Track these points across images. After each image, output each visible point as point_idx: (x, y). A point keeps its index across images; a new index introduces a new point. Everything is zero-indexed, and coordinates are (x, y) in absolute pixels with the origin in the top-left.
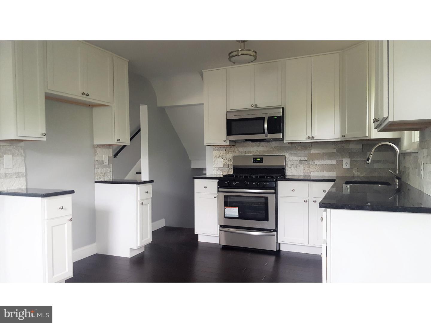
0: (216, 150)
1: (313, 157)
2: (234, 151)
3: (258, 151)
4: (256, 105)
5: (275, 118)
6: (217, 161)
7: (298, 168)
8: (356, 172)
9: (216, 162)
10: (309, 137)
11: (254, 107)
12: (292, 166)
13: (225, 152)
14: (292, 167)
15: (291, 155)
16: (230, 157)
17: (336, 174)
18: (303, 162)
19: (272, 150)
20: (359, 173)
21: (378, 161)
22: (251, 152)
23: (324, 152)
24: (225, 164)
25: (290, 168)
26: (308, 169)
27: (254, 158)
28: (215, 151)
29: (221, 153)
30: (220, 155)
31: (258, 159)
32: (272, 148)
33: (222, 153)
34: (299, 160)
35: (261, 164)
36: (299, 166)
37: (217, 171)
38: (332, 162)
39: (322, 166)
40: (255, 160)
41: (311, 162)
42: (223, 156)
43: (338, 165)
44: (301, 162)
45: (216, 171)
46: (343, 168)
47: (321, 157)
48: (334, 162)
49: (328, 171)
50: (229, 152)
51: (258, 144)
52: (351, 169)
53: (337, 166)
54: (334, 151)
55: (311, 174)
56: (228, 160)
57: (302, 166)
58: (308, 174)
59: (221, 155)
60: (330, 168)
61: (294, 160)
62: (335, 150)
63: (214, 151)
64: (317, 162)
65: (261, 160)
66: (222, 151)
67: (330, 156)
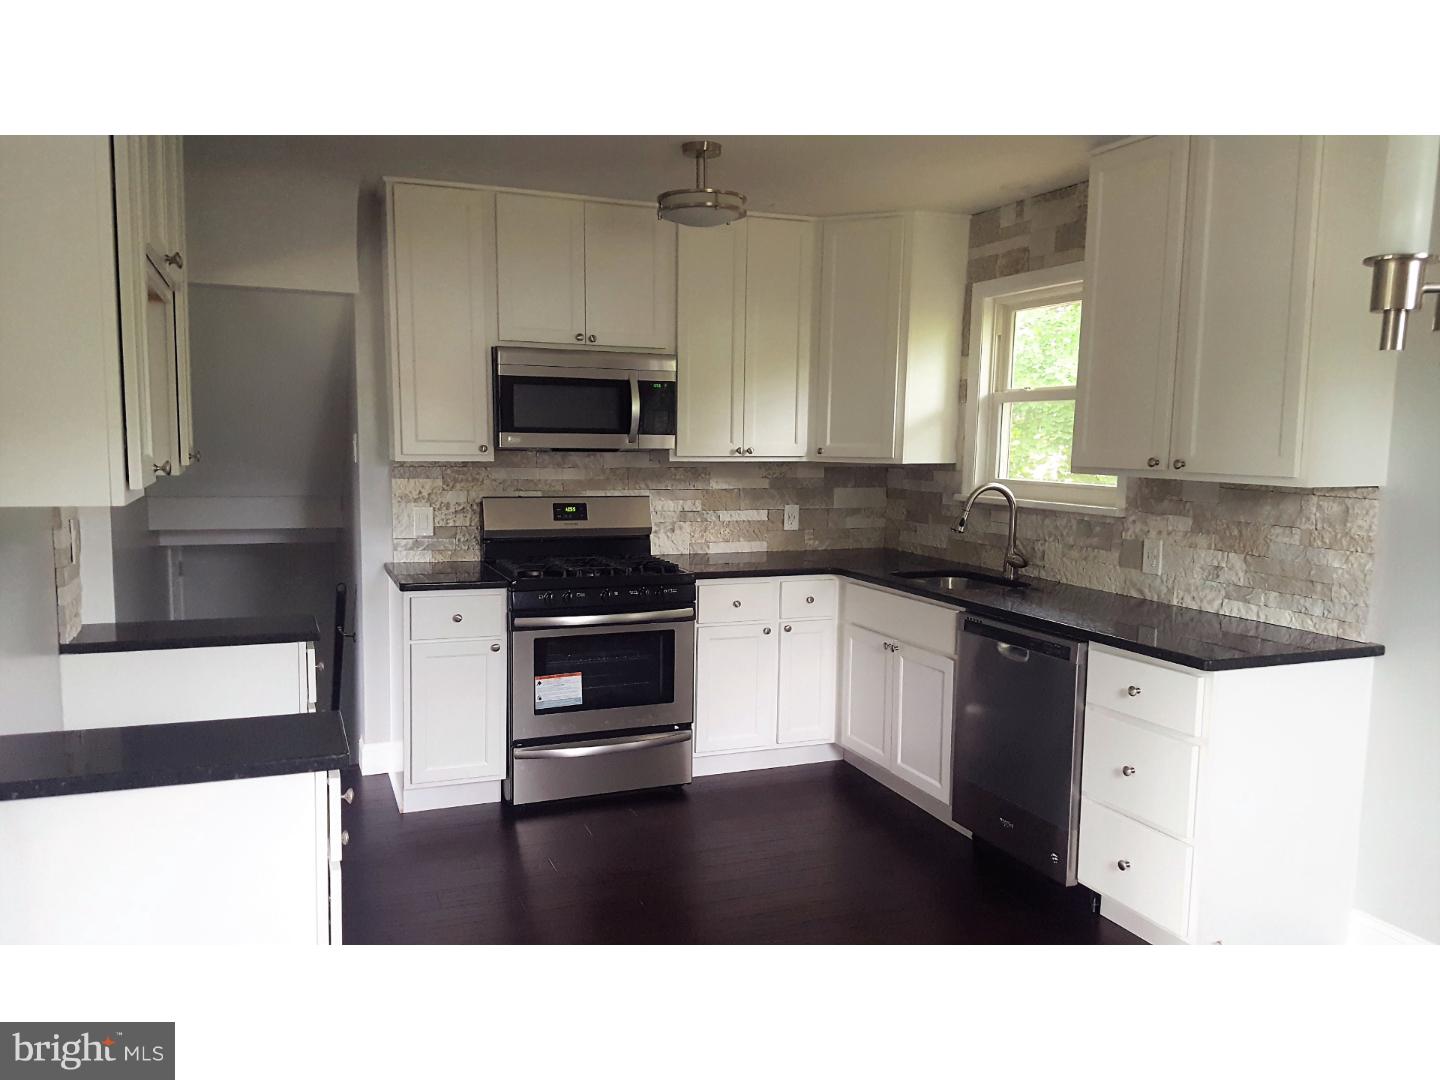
0: (405, 473)
1: (714, 502)
2: (474, 479)
3: (558, 481)
4: (592, 339)
5: (655, 386)
6: (409, 516)
7: (677, 531)
8: (810, 539)
9: (405, 519)
10: (738, 451)
11: (583, 342)
12: (662, 526)
13: (439, 482)
14: (662, 531)
15: (659, 494)
16: (462, 499)
17: (768, 547)
18: (691, 514)
19: (602, 478)
20: (817, 542)
21: (855, 511)
22: (536, 485)
23: (740, 487)
24: (442, 524)
25: (656, 532)
26: (702, 536)
27: (555, 506)
28: (402, 477)
29: (423, 487)
30: (420, 492)
31: (570, 509)
32: (603, 470)
33: (427, 487)
34: (680, 509)
35: (580, 525)
36: (681, 528)
37: (411, 549)
38: (758, 513)
39: (736, 525)
40: (559, 512)
41: (711, 517)
42: (433, 496)
43: (773, 522)
44: (684, 515)
45: (405, 553)
46: (786, 528)
47: (734, 499)
48: (763, 515)
49: (750, 539)
50: (456, 481)
51: (560, 459)
52: (801, 530)
53: (770, 524)
54: (765, 484)
55: (708, 547)
56: (452, 510)
57: (686, 526)
58: (702, 548)
59: (425, 494)
60: (753, 531)
61: (665, 509)
62: (768, 481)
63: (395, 477)
64: (725, 516)
65: (581, 512)
66: (428, 477)
67: (755, 497)
